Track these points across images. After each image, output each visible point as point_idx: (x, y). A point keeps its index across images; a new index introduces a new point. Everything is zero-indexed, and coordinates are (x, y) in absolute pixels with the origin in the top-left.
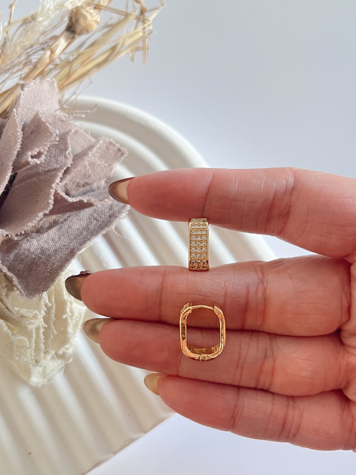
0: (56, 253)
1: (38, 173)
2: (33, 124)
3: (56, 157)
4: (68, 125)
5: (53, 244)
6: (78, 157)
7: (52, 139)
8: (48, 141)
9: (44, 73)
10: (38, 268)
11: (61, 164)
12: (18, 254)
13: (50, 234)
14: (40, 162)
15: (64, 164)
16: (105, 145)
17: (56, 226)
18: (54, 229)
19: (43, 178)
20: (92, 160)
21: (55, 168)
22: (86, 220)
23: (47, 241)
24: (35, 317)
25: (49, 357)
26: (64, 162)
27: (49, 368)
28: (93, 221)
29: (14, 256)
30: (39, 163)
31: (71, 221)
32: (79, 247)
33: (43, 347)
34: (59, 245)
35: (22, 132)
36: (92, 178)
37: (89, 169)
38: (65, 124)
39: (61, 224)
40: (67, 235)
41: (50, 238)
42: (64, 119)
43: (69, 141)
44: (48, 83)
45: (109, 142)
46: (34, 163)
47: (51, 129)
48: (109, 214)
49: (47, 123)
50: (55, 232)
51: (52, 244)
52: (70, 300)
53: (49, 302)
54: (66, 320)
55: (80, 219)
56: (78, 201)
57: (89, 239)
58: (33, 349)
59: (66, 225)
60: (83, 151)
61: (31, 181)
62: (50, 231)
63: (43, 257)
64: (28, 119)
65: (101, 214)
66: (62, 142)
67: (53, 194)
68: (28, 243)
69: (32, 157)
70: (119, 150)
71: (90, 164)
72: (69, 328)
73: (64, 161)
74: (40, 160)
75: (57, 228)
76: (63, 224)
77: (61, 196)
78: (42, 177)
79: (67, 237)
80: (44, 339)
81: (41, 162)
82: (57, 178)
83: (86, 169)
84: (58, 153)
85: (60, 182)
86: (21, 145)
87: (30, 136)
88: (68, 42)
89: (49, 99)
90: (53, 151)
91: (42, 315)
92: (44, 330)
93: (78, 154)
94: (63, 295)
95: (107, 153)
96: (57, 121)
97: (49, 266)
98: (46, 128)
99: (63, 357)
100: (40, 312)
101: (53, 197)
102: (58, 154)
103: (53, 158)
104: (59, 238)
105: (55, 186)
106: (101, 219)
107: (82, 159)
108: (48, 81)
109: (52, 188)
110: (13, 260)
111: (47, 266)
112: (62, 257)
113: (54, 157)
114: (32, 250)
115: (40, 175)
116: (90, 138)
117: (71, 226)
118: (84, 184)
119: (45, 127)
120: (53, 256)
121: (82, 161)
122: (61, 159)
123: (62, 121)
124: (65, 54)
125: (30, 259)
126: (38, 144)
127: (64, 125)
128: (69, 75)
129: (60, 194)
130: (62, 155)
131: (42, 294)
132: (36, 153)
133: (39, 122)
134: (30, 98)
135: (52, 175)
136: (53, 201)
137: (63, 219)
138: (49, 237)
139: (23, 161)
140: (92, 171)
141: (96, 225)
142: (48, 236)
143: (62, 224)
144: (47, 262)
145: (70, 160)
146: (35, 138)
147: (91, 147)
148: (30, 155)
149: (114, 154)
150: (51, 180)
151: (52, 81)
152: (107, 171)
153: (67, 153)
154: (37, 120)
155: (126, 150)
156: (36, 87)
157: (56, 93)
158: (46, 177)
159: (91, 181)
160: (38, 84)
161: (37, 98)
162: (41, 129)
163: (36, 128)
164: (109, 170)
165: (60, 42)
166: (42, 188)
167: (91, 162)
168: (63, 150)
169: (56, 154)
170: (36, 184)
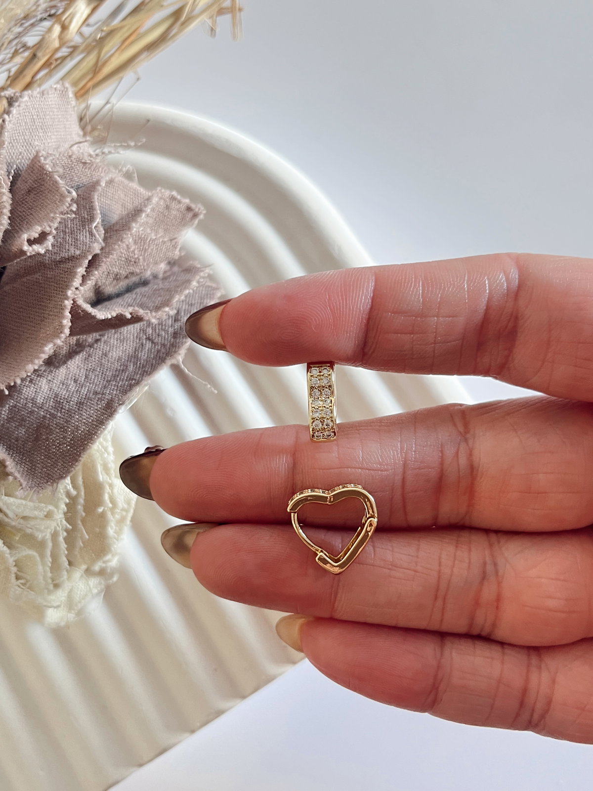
0: (81, 409)
2: (31, 176)
3: (74, 234)
4: (94, 170)
5: (75, 388)
6: (113, 231)
7: (65, 207)
9: (51, 64)
10: (51, 435)
11: (82, 248)
12: (15, 407)
13: (71, 368)
14: (44, 250)
15: (88, 247)
16: (162, 203)
17: (80, 352)
18: (78, 357)
19: (52, 275)
21: (73, 254)
22: (133, 340)
23: (66, 381)
24: (49, 516)
25: (78, 574)
26: (90, 244)
27: (79, 593)
28: (144, 342)
29: (7, 412)
30: (42, 251)
31: (107, 344)
32: (120, 397)
33: (66, 563)
34: (87, 390)
35: (10, 195)
36: (141, 264)
37: (135, 250)
38: (89, 168)
39: (89, 348)
40: (100, 369)
41: (70, 376)
42: (87, 159)
43: (97, 204)
44: (56, 92)
45: (170, 196)
46: (33, 253)
47: (62, 185)
48: (173, 329)
49: (55, 173)
50: (80, 364)
51: (73, 389)
52: (110, 482)
53: (72, 487)
54: (103, 515)
55: (122, 338)
56: (115, 316)
57: (138, 383)
58: (49, 566)
59: (98, 350)
60: (123, 218)
61: (31, 278)
62: (71, 363)
63: (59, 414)
64: (23, 161)
65: (159, 329)
66: (84, 205)
67: (69, 307)
68: (33, 385)
69: (31, 242)
70: (189, 209)
71: (137, 239)
72: (109, 529)
73: (88, 239)
74: (45, 245)
75: (83, 356)
76: (92, 349)
77: (84, 310)
78: (50, 272)
79: (101, 373)
80: (67, 549)
81: (48, 249)
82: (75, 277)
83: (129, 250)
84: (78, 224)
85: (81, 285)
86: (9, 218)
87: (26, 198)
88: (92, 6)
89: (59, 121)
91: (61, 511)
92: (65, 534)
93: (113, 225)
94: (98, 475)
95: (168, 215)
96: (74, 163)
97: (69, 432)
98: (53, 184)
99: (102, 573)
100: (57, 507)
101: (69, 314)
102: (79, 228)
103: (69, 236)
104: (86, 376)
105: (71, 294)
106: (160, 339)
107: (120, 238)
108: (56, 89)
109: (67, 298)
110: (6, 420)
111: (66, 433)
112: (91, 417)
113: (72, 234)
114: (38, 401)
115: (46, 269)
116: (136, 188)
117: (107, 352)
118: (128, 275)
119: (52, 182)
120: (77, 413)
121: (119, 242)
122: (83, 237)
123: (85, 163)
124: (88, 25)
125: (36, 418)
127: (87, 171)
128: (96, 69)
129: (82, 306)
130: (84, 230)
131: (58, 483)
132: (37, 235)
133: (41, 171)
134: (24, 124)
135: (67, 268)
136: (69, 320)
137: (94, 338)
138: (69, 374)
139: (14, 248)
140: (139, 252)
141: (151, 351)
142: (66, 372)
143: (90, 350)
144: (66, 424)
145: (98, 242)
146: (34, 201)
147: (136, 212)
148: (26, 240)
149: (179, 217)
150: (66, 280)
151: (63, 89)
152: (167, 249)
153: (93, 227)
154: (36, 168)
155: (202, 208)
156: (34, 103)
157: (71, 107)
158: (58, 274)
159: (140, 270)
160: (37, 97)
161: (36, 123)
162: (45, 185)
163: (36, 183)
164: (171, 248)
165: (77, 6)
166: (51, 294)
167: (138, 236)
168: (87, 220)
169: (73, 227)
170: (41, 285)
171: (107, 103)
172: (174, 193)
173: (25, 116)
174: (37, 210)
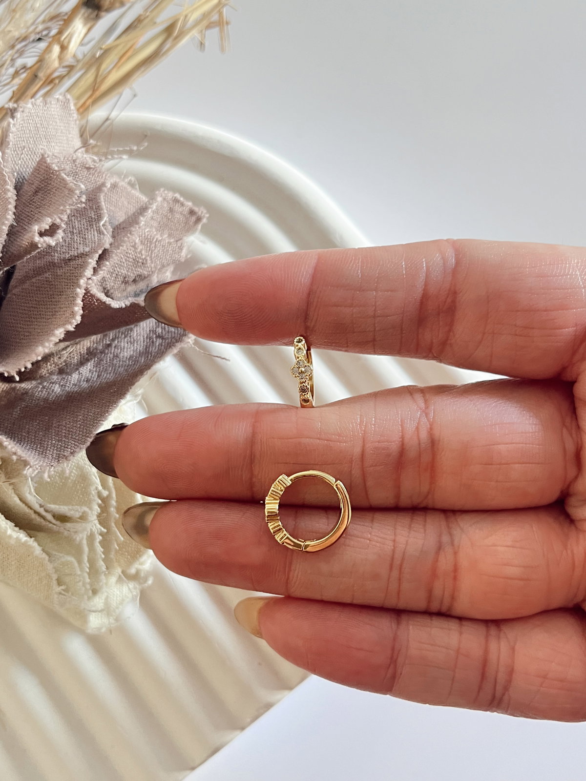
1: (51, 264)
2: (37, 177)
3: (82, 234)
4: (98, 175)
6: (120, 230)
7: (74, 199)
8: (66, 204)
11: (92, 245)
13: (83, 373)
14: (55, 242)
15: (96, 243)
16: (166, 204)
17: (91, 359)
18: (90, 364)
19: (62, 272)
20: (145, 233)
21: (82, 252)
22: (144, 341)
23: (78, 383)
26: (98, 241)
28: (155, 339)
30: (53, 244)
31: (118, 347)
35: (15, 192)
36: (149, 265)
37: (141, 250)
38: (93, 174)
40: (112, 368)
41: (83, 378)
42: (90, 164)
43: (103, 203)
44: (58, 103)
45: (172, 198)
46: (45, 245)
47: (69, 182)
49: (62, 172)
50: (92, 368)
51: (86, 385)
55: (132, 340)
56: (129, 305)
60: (128, 218)
61: (40, 278)
62: (83, 368)
64: (28, 170)
66: (91, 205)
67: (81, 296)
69: (41, 234)
70: (192, 212)
71: (143, 240)
73: (96, 238)
74: (55, 238)
75: (94, 362)
77: (99, 300)
78: (60, 270)
79: (113, 371)
81: (58, 242)
82: (87, 269)
83: (136, 251)
84: (86, 225)
85: (92, 275)
87: (34, 199)
88: (88, 26)
89: (62, 132)
90: (76, 223)
93: (120, 225)
95: (171, 218)
96: (78, 169)
98: (60, 182)
99: (135, 577)
101: (81, 302)
102: (86, 228)
103: (77, 235)
104: (98, 376)
106: (170, 334)
107: (129, 232)
108: (58, 99)
109: (79, 286)
113: (80, 234)
115: (55, 268)
116: (138, 195)
117: (118, 354)
118: (135, 278)
119: (59, 180)
121: (129, 235)
122: (92, 235)
123: (89, 169)
126: (49, 212)
127: (91, 176)
128: (94, 87)
129: (96, 295)
130: (92, 230)
132: (48, 227)
133: (47, 171)
134: (28, 131)
135: (77, 265)
136: (81, 308)
139: (25, 241)
140: (147, 252)
141: (162, 345)
142: (79, 377)
145: (108, 237)
146: (43, 200)
147: (143, 210)
148: (37, 231)
149: (183, 221)
150: (76, 275)
151: (65, 100)
152: (173, 251)
153: (101, 225)
154: (43, 169)
155: (205, 211)
156: (37, 111)
157: (73, 120)
158: (68, 270)
159: (147, 271)
160: (40, 105)
161: (40, 132)
162: (52, 184)
163: (43, 182)
164: (177, 250)
165: (74, 27)
166: (61, 290)
167: (145, 237)
168: (94, 220)
169: (81, 227)
170: (51, 283)
171: (107, 119)
172: (177, 195)
173: (30, 124)
174: (45, 208)
